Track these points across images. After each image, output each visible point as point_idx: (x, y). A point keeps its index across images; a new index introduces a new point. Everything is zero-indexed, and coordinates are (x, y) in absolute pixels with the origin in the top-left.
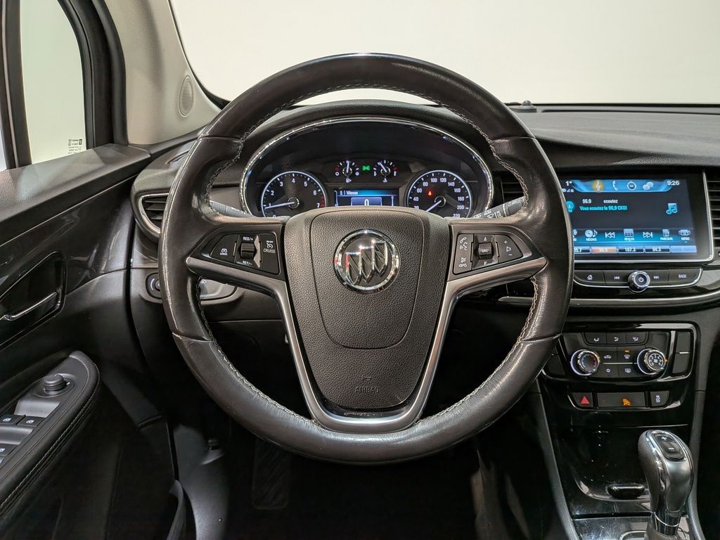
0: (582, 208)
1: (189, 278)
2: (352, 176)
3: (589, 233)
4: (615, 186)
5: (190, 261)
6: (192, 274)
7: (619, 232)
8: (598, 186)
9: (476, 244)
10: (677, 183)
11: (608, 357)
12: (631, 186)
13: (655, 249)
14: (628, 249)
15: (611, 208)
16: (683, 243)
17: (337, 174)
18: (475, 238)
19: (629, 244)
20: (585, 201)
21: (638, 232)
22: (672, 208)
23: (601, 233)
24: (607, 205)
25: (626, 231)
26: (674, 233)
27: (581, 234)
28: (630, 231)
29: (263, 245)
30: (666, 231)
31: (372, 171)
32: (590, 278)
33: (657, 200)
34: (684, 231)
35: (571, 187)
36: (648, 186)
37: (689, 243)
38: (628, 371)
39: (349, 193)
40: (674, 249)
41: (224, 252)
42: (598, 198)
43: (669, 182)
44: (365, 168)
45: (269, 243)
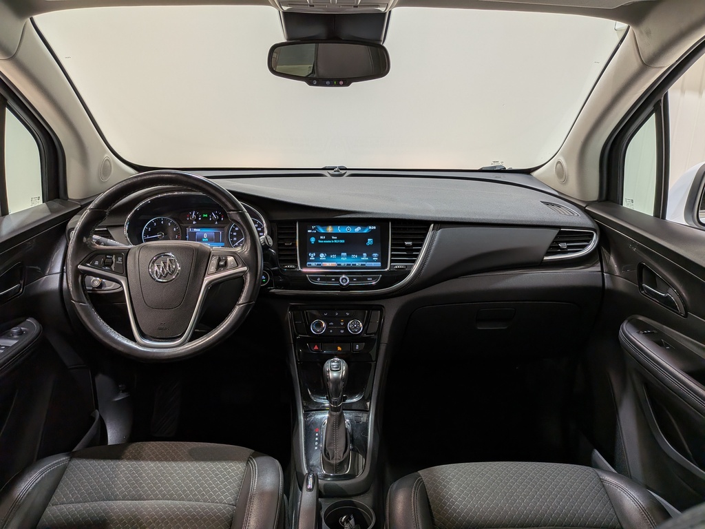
0: (320, 241)
1: (80, 275)
2: (196, 220)
3: (322, 255)
4: (339, 229)
5: (80, 267)
6: (81, 273)
7: (339, 255)
8: (330, 229)
9: (219, 260)
10: (375, 228)
11: (332, 324)
12: (348, 229)
13: (357, 264)
14: (342, 264)
15: (335, 241)
16: (374, 261)
17: (188, 219)
18: (219, 258)
19: (343, 261)
20: (321, 237)
21: (349, 255)
22: (370, 241)
23: (328, 256)
24: (334, 240)
25: (342, 254)
26: (370, 256)
27: (317, 256)
28: (345, 254)
29: (117, 260)
30: (365, 254)
31: (208, 217)
32: (319, 279)
33: (362, 238)
34: (375, 255)
35: (314, 229)
36: (358, 229)
37: (377, 261)
38: (342, 331)
39: (195, 230)
40: (368, 264)
41: (97, 263)
42: (329, 236)
43: (370, 227)
44: (204, 215)
45: (120, 259)
